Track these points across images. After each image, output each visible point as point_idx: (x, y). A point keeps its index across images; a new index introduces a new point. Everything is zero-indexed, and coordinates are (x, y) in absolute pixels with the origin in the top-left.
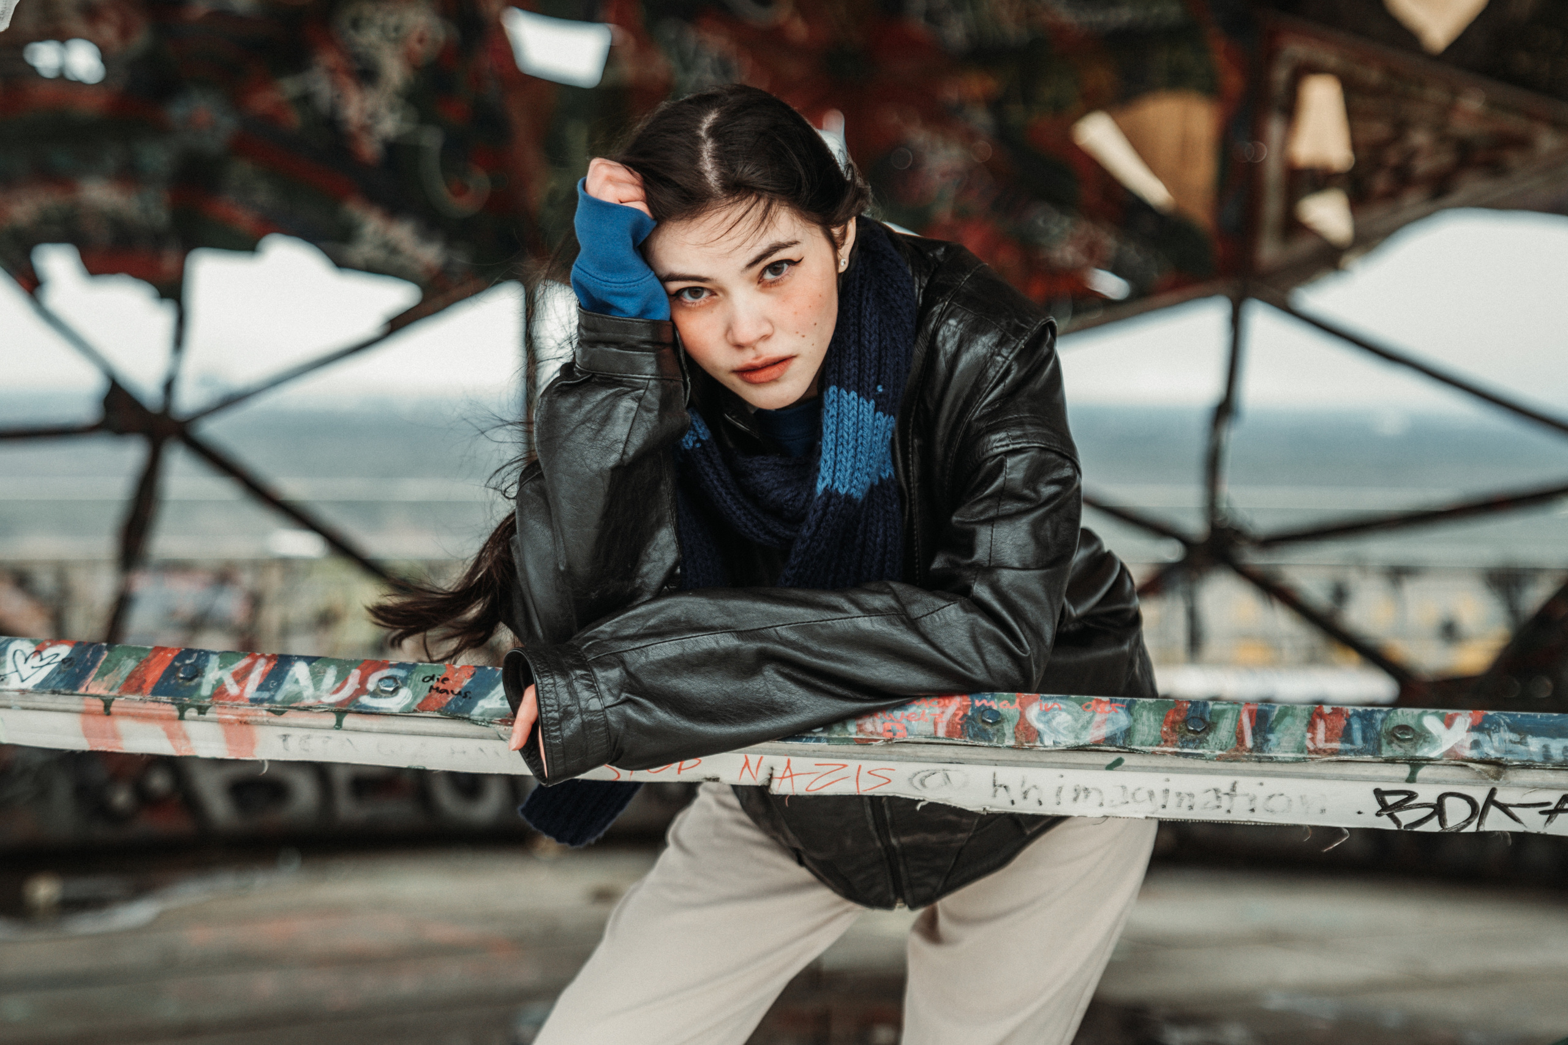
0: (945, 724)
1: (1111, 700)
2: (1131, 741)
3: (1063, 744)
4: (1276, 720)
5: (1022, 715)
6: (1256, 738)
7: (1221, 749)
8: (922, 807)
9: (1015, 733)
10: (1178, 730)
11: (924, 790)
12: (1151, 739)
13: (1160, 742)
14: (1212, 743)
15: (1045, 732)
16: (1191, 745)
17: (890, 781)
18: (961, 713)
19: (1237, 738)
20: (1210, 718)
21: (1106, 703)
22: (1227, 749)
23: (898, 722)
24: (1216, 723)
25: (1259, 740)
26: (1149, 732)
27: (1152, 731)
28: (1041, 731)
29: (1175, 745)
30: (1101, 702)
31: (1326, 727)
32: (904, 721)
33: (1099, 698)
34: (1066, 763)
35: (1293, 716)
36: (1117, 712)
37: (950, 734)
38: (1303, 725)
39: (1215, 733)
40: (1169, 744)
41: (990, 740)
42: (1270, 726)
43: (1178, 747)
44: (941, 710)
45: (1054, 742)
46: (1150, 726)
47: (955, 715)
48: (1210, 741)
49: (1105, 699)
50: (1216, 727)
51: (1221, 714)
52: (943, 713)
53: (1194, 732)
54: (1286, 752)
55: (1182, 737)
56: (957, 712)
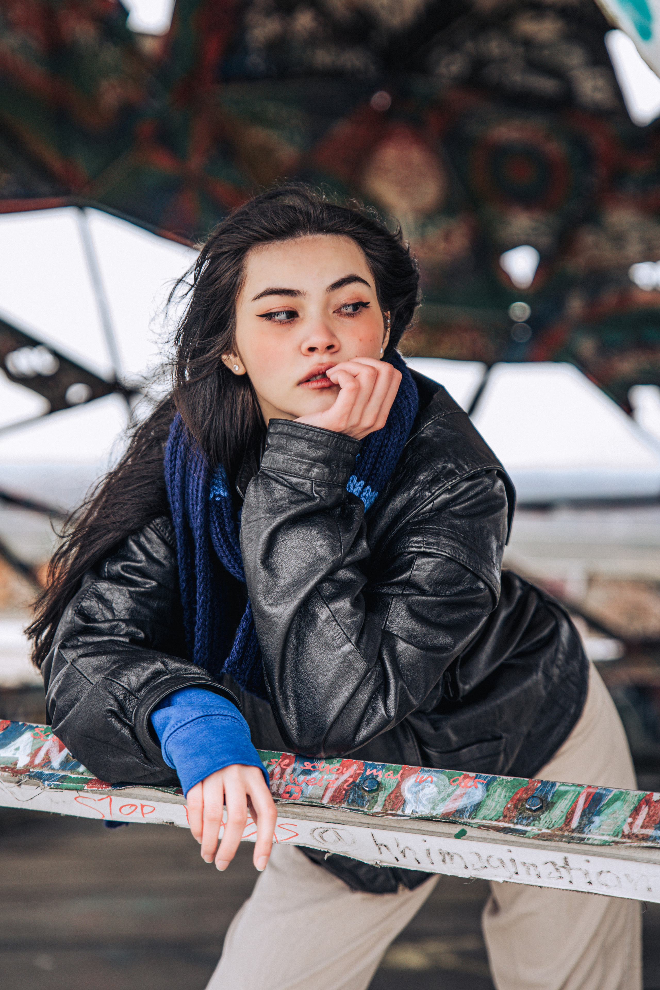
0: (334, 789)
1: (477, 775)
2: (476, 815)
3: (420, 813)
4: (607, 804)
5: (399, 785)
6: (582, 820)
7: (548, 828)
8: (328, 858)
9: (385, 801)
10: (519, 807)
11: (326, 844)
12: (493, 814)
13: (500, 817)
14: (542, 822)
15: (410, 801)
16: (525, 822)
17: (297, 835)
18: (351, 780)
19: (567, 818)
20: (552, 798)
21: (471, 778)
22: (553, 828)
23: (299, 785)
24: (555, 803)
25: (585, 821)
26: (495, 807)
27: (498, 806)
28: (407, 801)
29: (511, 820)
30: (466, 777)
31: (648, 814)
32: (304, 785)
33: (468, 773)
34: (421, 830)
35: (624, 801)
36: (476, 787)
37: (333, 799)
38: (629, 810)
39: (549, 812)
40: (507, 819)
41: (363, 806)
42: (600, 809)
43: (513, 823)
44: (337, 776)
45: (412, 811)
46: (498, 802)
47: (346, 781)
48: (542, 819)
49: (472, 775)
50: (553, 806)
51: (561, 795)
52: (337, 779)
53: (530, 809)
54: (603, 835)
55: (520, 814)
56: (348, 779)
